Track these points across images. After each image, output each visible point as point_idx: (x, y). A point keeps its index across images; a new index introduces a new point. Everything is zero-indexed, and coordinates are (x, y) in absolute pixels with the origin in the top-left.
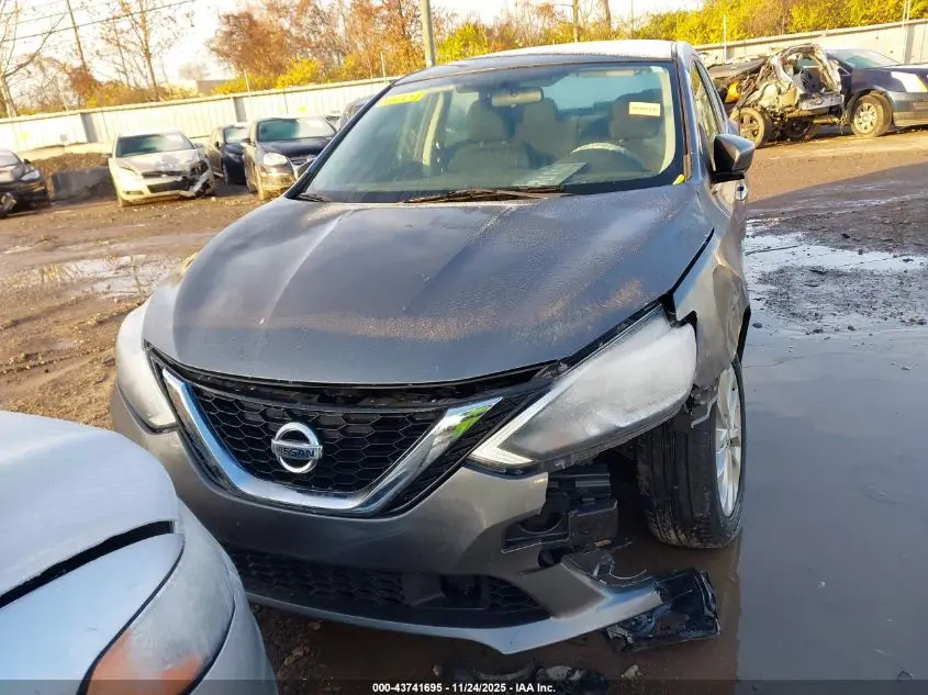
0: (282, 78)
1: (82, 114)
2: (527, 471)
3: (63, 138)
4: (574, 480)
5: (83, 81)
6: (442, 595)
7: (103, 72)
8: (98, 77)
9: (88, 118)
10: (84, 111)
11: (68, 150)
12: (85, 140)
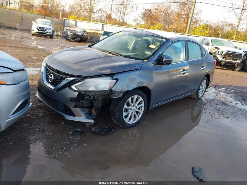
0: (153, 27)
1: (102, 24)
2: (77, 91)
3: (97, 29)
4: (85, 96)
5: (109, 17)
6: (64, 109)
7: (113, 16)
8: (112, 17)
9: (103, 25)
10: (103, 24)
11: (97, 31)
12: (101, 30)
